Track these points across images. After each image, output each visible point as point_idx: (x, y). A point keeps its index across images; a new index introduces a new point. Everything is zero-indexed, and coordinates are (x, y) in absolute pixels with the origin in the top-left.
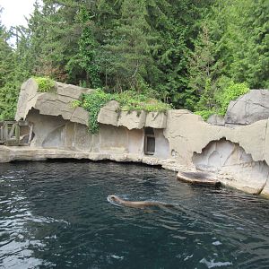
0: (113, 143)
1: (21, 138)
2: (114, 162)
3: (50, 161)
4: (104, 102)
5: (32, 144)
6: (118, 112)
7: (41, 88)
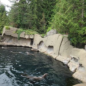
0: (24, 42)
1: (2, 40)
2: (23, 46)
3: (8, 46)
4: (21, 32)
5: (4, 42)
6: (25, 34)
7: (6, 29)
